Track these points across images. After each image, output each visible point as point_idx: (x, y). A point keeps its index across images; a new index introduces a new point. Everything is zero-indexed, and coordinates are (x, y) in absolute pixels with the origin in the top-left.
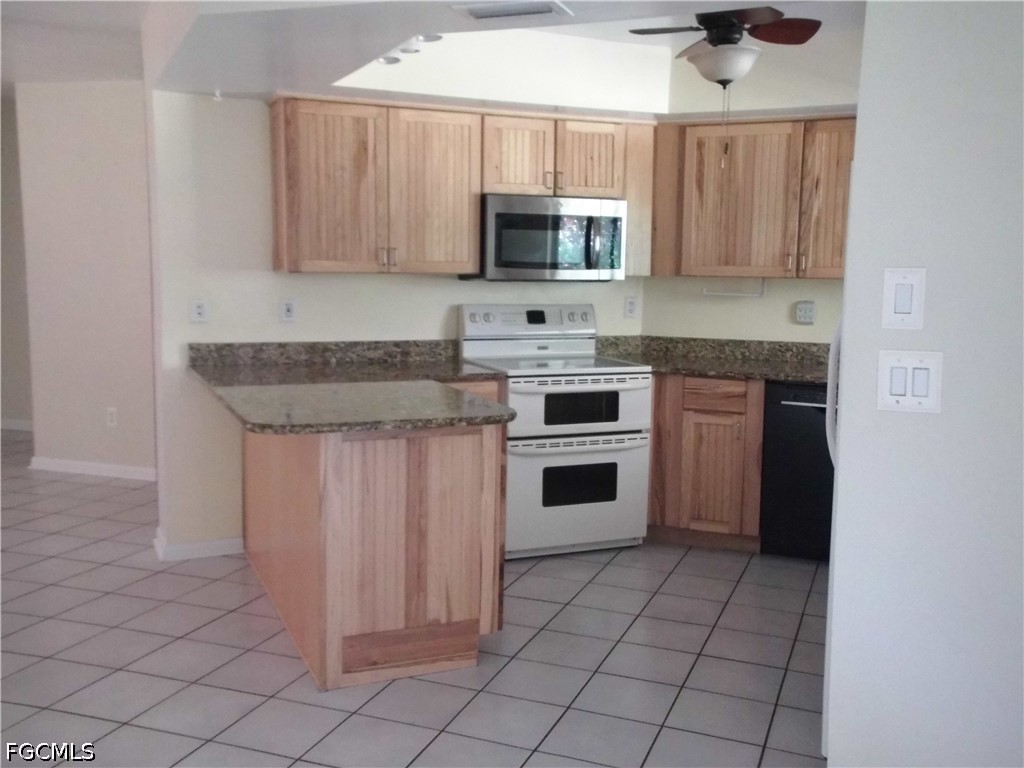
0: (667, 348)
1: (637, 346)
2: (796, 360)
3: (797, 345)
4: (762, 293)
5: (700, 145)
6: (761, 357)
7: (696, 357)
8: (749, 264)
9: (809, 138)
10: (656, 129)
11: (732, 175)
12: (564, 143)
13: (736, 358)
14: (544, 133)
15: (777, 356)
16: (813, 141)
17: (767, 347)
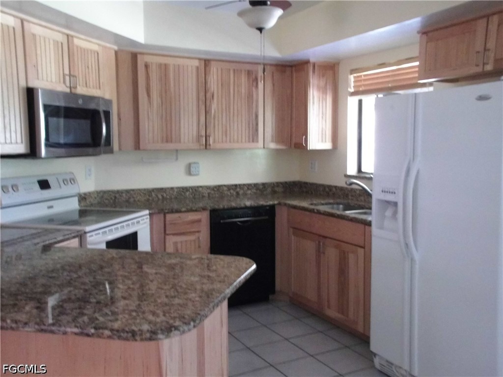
0: (115, 197)
1: (96, 198)
2: (191, 196)
3: (192, 188)
4: (177, 159)
5: (147, 66)
6: (173, 197)
7: (135, 201)
8: (180, 142)
9: (207, 69)
10: (116, 53)
11: (167, 88)
12: (73, 54)
13: (159, 199)
14: (62, 44)
15: (181, 195)
16: (210, 71)
17: (176, 190)
